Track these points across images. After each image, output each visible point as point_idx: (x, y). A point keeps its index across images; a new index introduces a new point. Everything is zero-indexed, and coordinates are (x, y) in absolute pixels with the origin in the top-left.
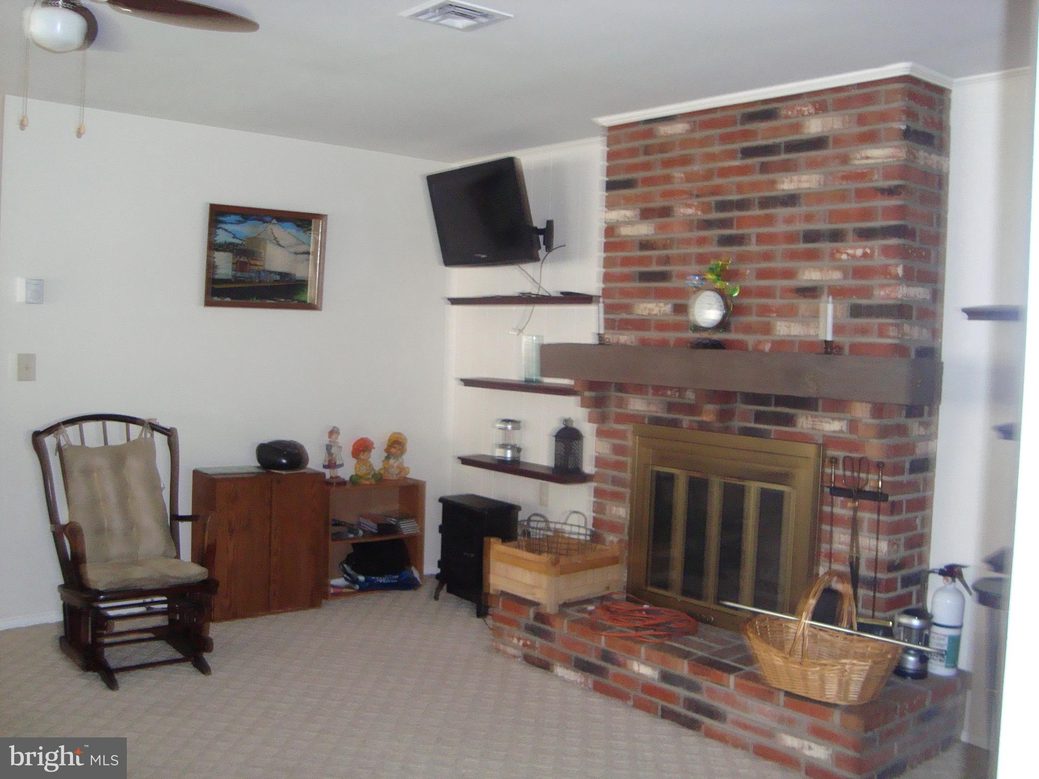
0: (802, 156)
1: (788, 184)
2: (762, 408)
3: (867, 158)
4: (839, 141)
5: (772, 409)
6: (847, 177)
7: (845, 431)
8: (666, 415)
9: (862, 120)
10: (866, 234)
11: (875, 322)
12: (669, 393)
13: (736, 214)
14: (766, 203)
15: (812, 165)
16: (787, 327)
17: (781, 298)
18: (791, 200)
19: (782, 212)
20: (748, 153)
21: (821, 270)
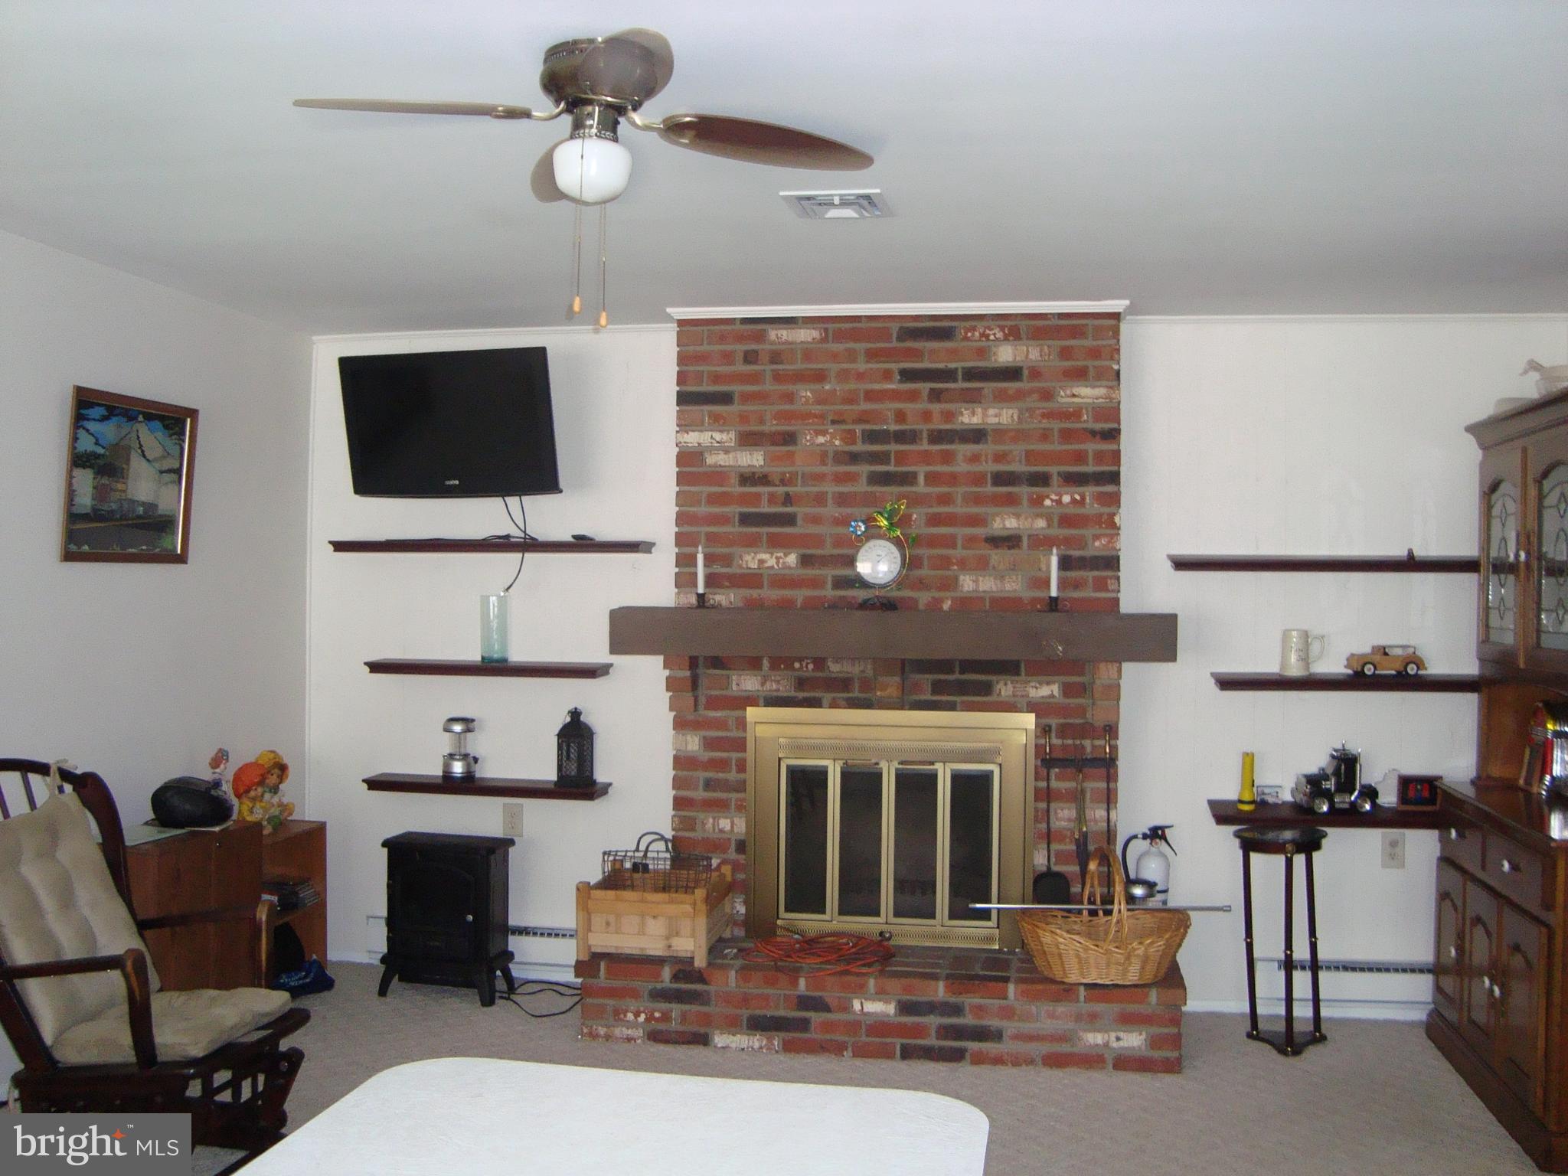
0: (989, 387)
1: (970, 417)
2: (942, 677)
3: (1074, 396)
4: (1035, 374)
5: (956, 676)
6: (1048, 415)
7: (1057, 695)
8: (793, 694)
9: (1065, 353)
10: (1073, 480)
11: (1090, 575)
12: (797, 665)
13: (893, 447)
14: (937, 437)
15: (1002, 398)
16: (974, 581)
17: (964, 548)
18: (977, 435)
19: (963, 449)
20: (908, 375)
21: (1018, 516)
